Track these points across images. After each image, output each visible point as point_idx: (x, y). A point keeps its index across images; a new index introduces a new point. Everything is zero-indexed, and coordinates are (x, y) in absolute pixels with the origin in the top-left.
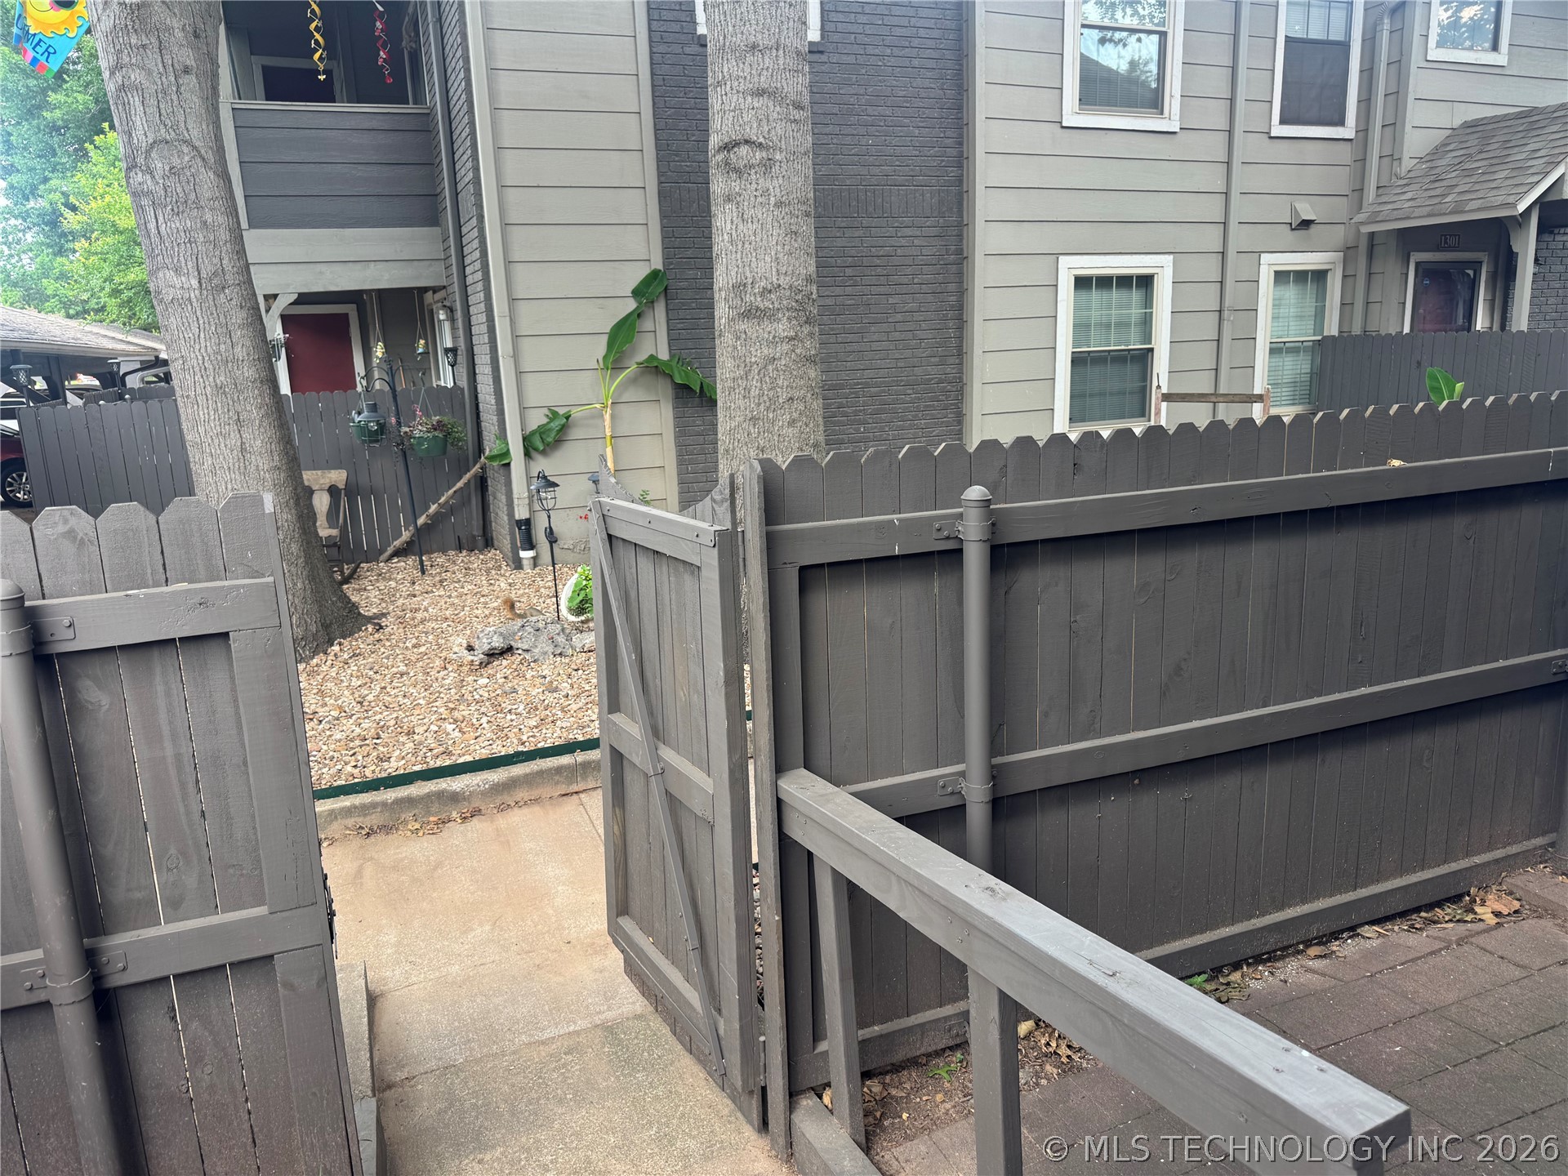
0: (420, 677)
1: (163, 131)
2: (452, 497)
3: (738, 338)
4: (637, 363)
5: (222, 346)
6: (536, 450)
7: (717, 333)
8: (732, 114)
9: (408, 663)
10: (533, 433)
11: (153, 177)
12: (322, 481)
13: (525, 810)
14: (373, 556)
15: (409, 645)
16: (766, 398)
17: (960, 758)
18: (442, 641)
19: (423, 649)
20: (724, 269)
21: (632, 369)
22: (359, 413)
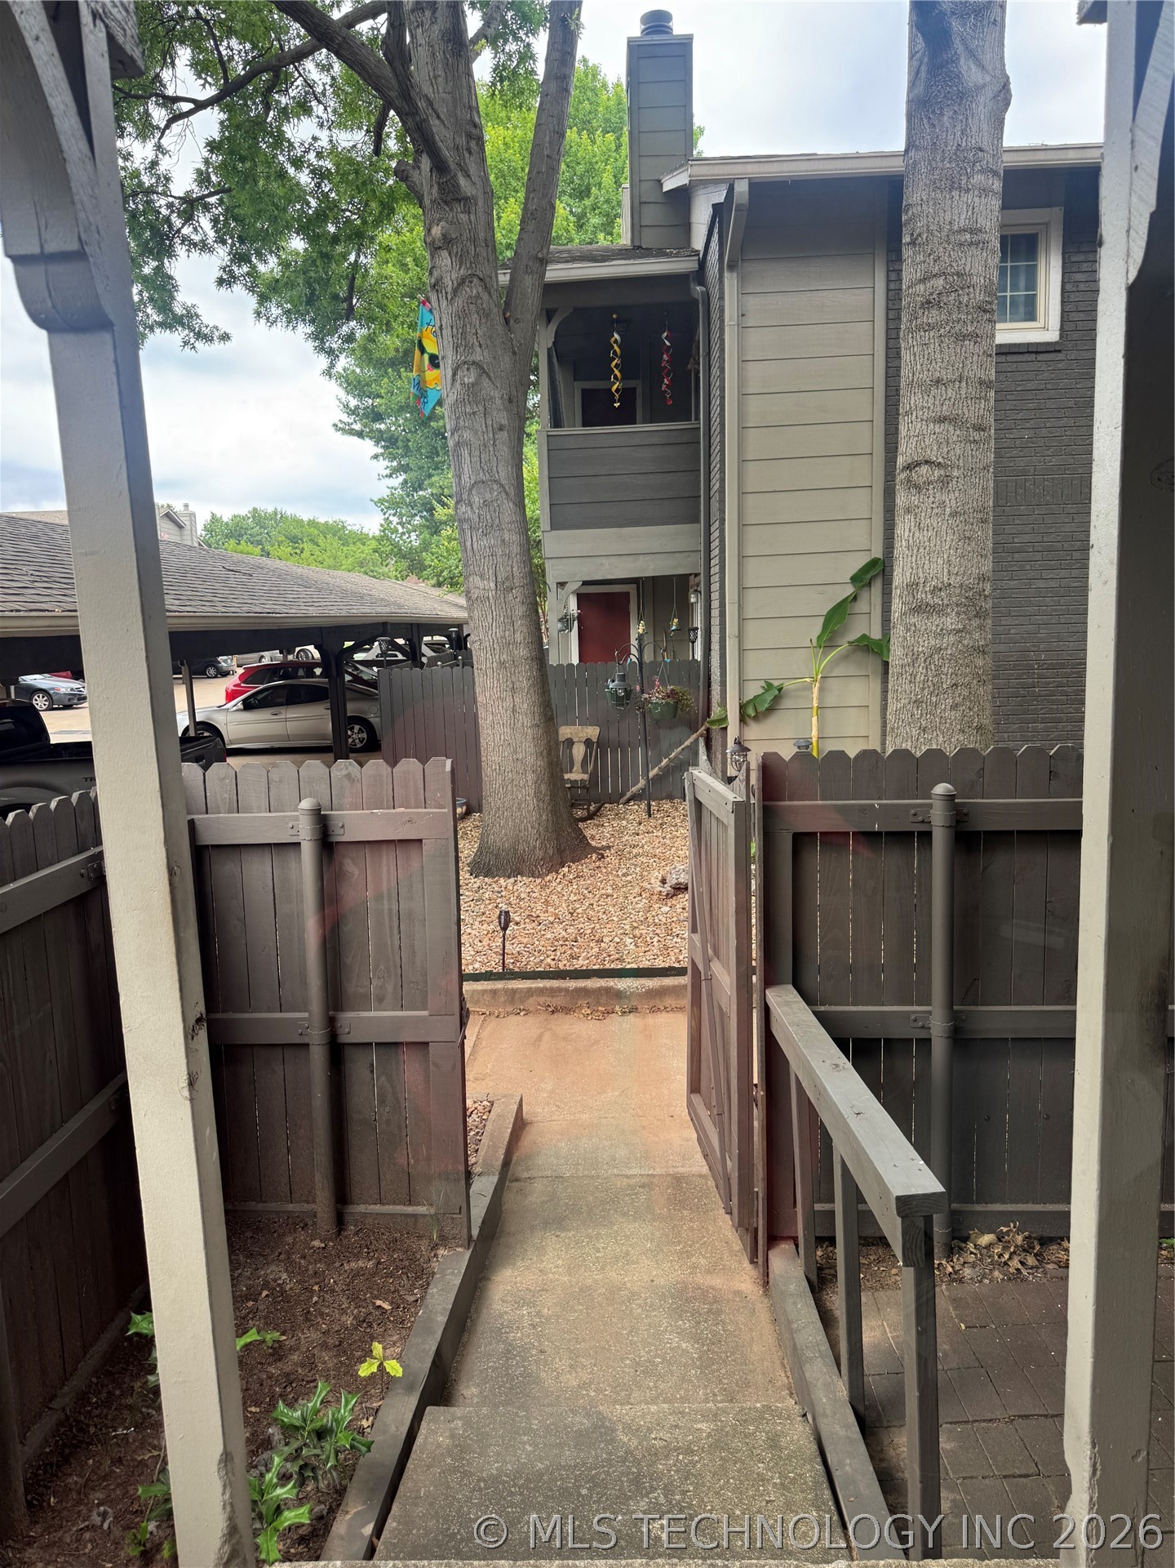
0: (621, 899)
1: (481, 474)
2: (680, 753)
3: (908, 630)
4: (849, 642)
5: (507, 632)
6: (749, 716)
7: (892, 625)
8: (916, 439)
9: (615, 888)
10: (749, 702)
11: (472, 508)
12: (581, 735)
13: (671, 1015)
14: (615, 798)
15: (620, 873)
16: (930, 683)
17: (927, 1001)
18: (645, 873)
19: (629, 878)
20: (900, 570)
21: (843, 647)
22: (613, 681)
